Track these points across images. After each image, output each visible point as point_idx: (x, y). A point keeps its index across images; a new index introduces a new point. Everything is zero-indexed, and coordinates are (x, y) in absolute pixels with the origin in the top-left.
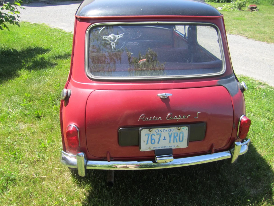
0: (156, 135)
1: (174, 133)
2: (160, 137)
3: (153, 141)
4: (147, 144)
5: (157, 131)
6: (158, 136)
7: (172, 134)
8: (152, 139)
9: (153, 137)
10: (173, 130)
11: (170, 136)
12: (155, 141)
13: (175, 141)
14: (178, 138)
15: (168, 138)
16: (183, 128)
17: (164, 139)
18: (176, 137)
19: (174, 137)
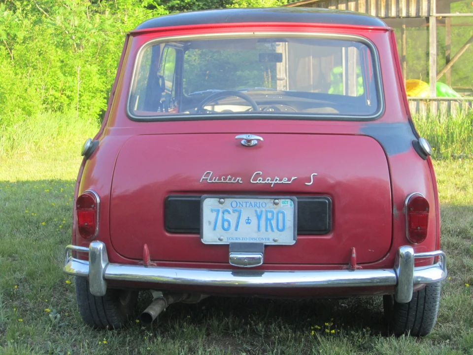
0: (231, 212)
1: (266, 212)
2: (239, 218)
3: (226, 224)
4: (214, 229)
5: (234, 204)
6: (236, 214)
7: (262, 211)
8: (224, 220)
9: (227, 216)
10: (265, 204)
11: (259, 218)
12: (229, 225)
13: (269, 227)
14: (274, 223)
15: (254, 221)
16: (283, 203)
17: (248, 222)
18: (270, 220)
19: (267, 219)
